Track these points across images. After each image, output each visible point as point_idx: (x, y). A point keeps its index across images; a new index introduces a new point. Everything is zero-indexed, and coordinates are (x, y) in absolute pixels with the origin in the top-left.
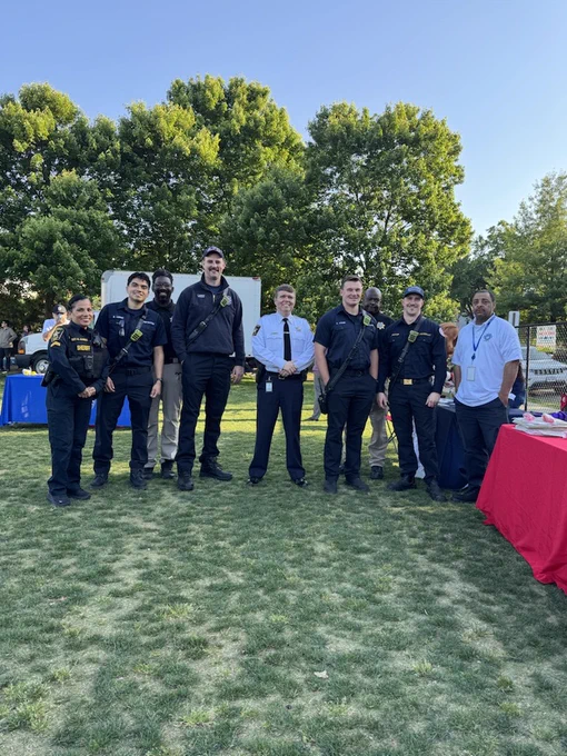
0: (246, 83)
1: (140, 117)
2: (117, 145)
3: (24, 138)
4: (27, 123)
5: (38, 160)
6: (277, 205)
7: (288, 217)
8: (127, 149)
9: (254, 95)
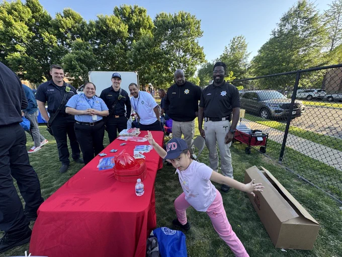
0: (139, 7)
1: (102, 20)
2: (94, 29)
3: (63, 28)
4: (62, 22)
5: (69, 35)
6: (144, 49)
7: (147, 52)
8: (98, 31)
9: (141, 12)
